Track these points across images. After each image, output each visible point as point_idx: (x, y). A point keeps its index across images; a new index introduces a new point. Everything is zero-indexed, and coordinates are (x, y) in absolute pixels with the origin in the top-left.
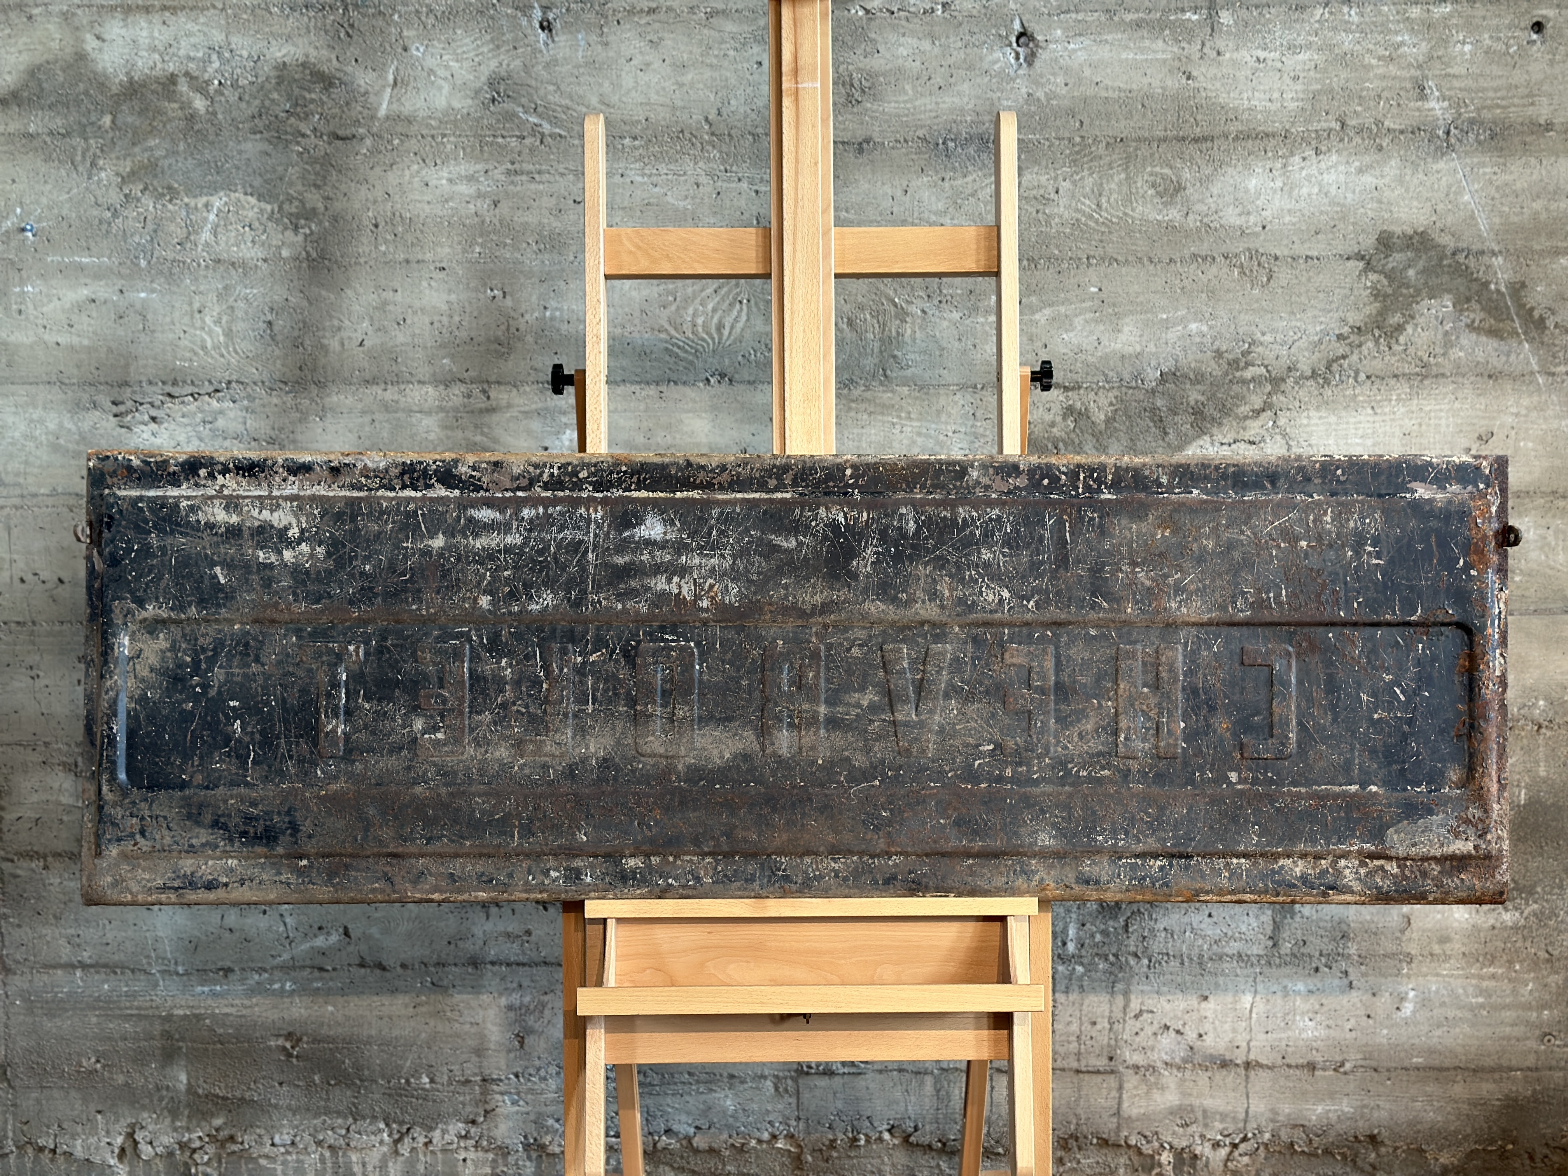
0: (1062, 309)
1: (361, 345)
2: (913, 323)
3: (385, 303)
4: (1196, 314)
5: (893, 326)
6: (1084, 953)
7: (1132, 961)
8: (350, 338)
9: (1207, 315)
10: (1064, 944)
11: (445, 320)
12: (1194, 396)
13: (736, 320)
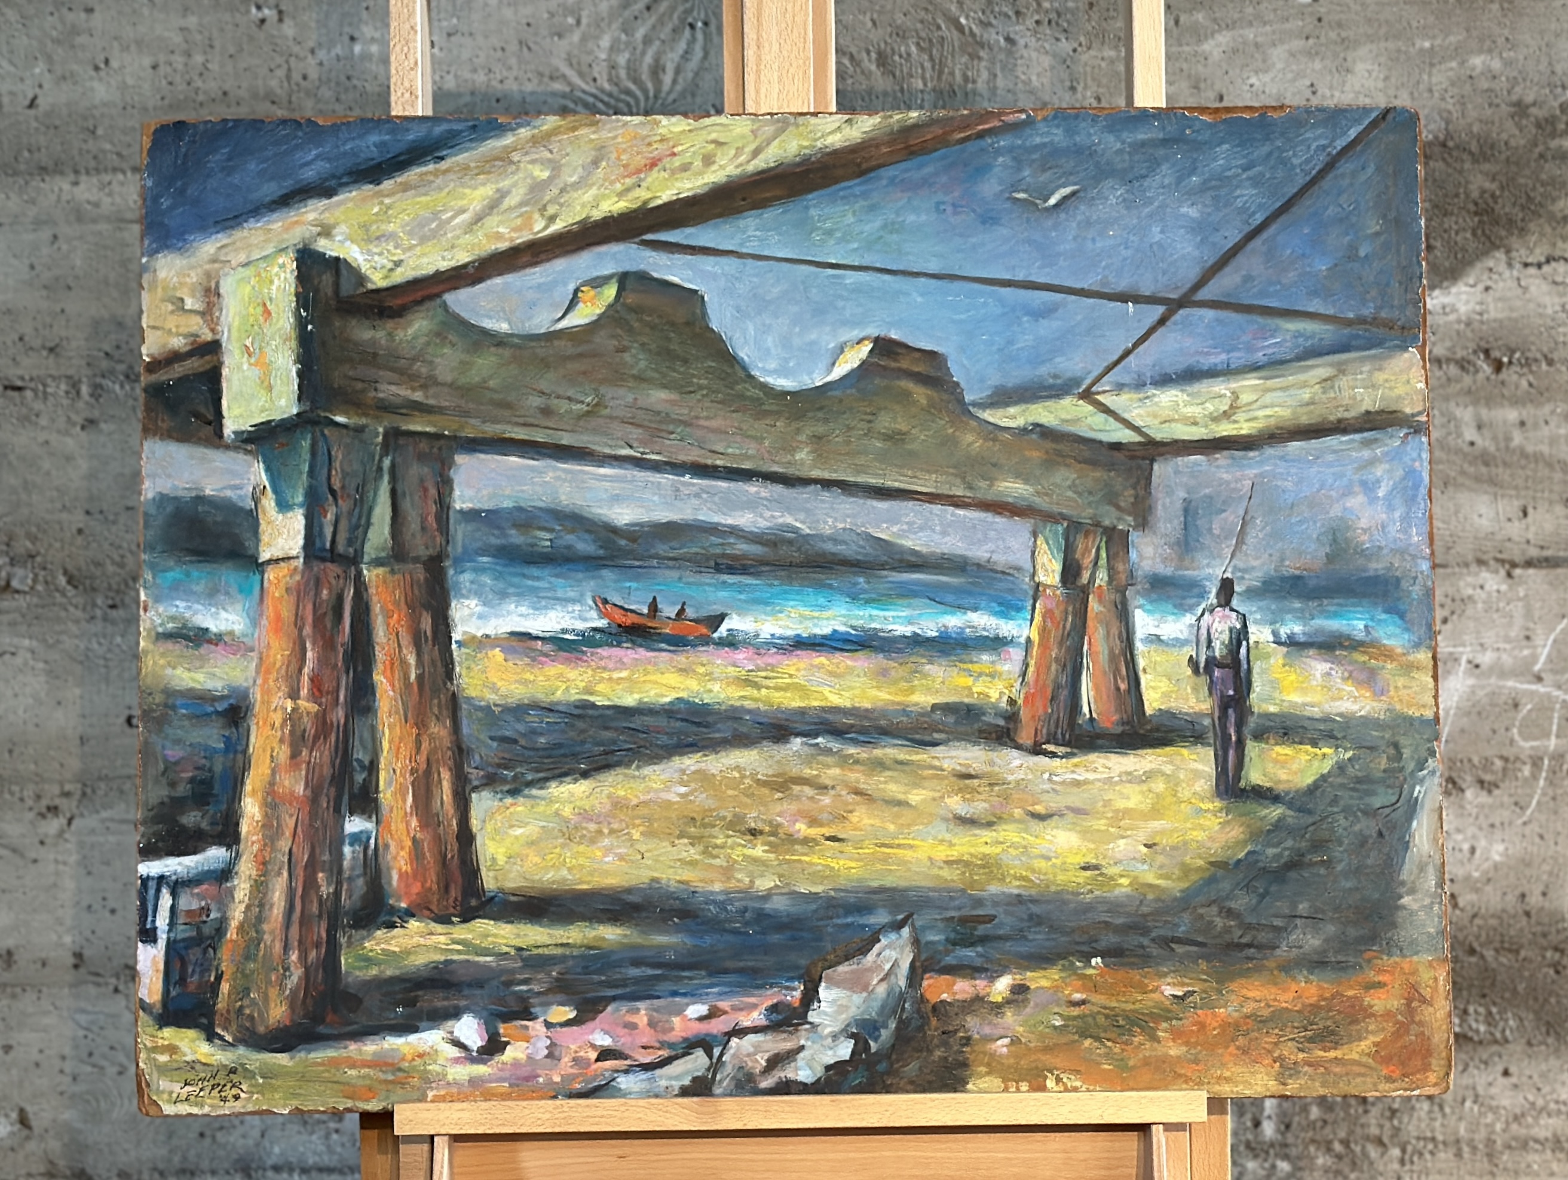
0: (1250, 34)
1: (32, 104)
2: (992, 61)
3: (75, 31)
4: (1481, 40)
5: (958, 65)
6: (1290, 1138)
7: (1373, 1152)
8: (12, 93)
9: (1501, 41)
10: (1257, 1124)
11: (178, 60)
12: (1478, 182)
13: (686, 55)
